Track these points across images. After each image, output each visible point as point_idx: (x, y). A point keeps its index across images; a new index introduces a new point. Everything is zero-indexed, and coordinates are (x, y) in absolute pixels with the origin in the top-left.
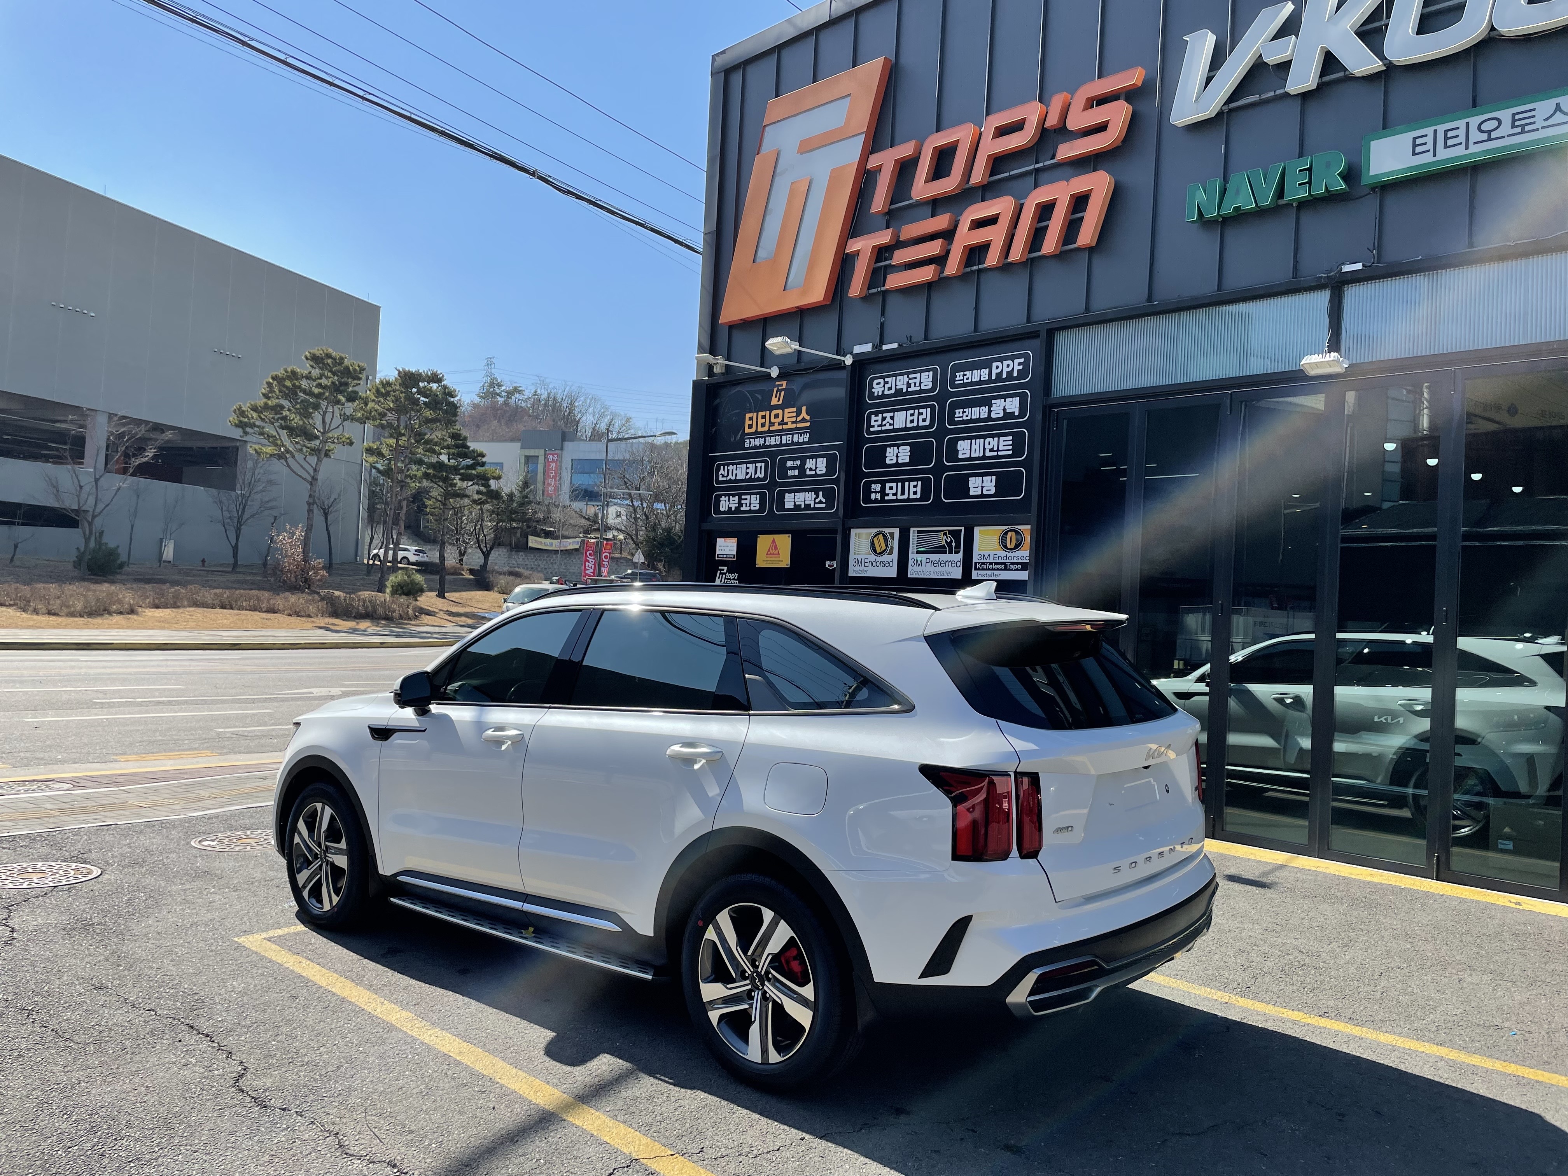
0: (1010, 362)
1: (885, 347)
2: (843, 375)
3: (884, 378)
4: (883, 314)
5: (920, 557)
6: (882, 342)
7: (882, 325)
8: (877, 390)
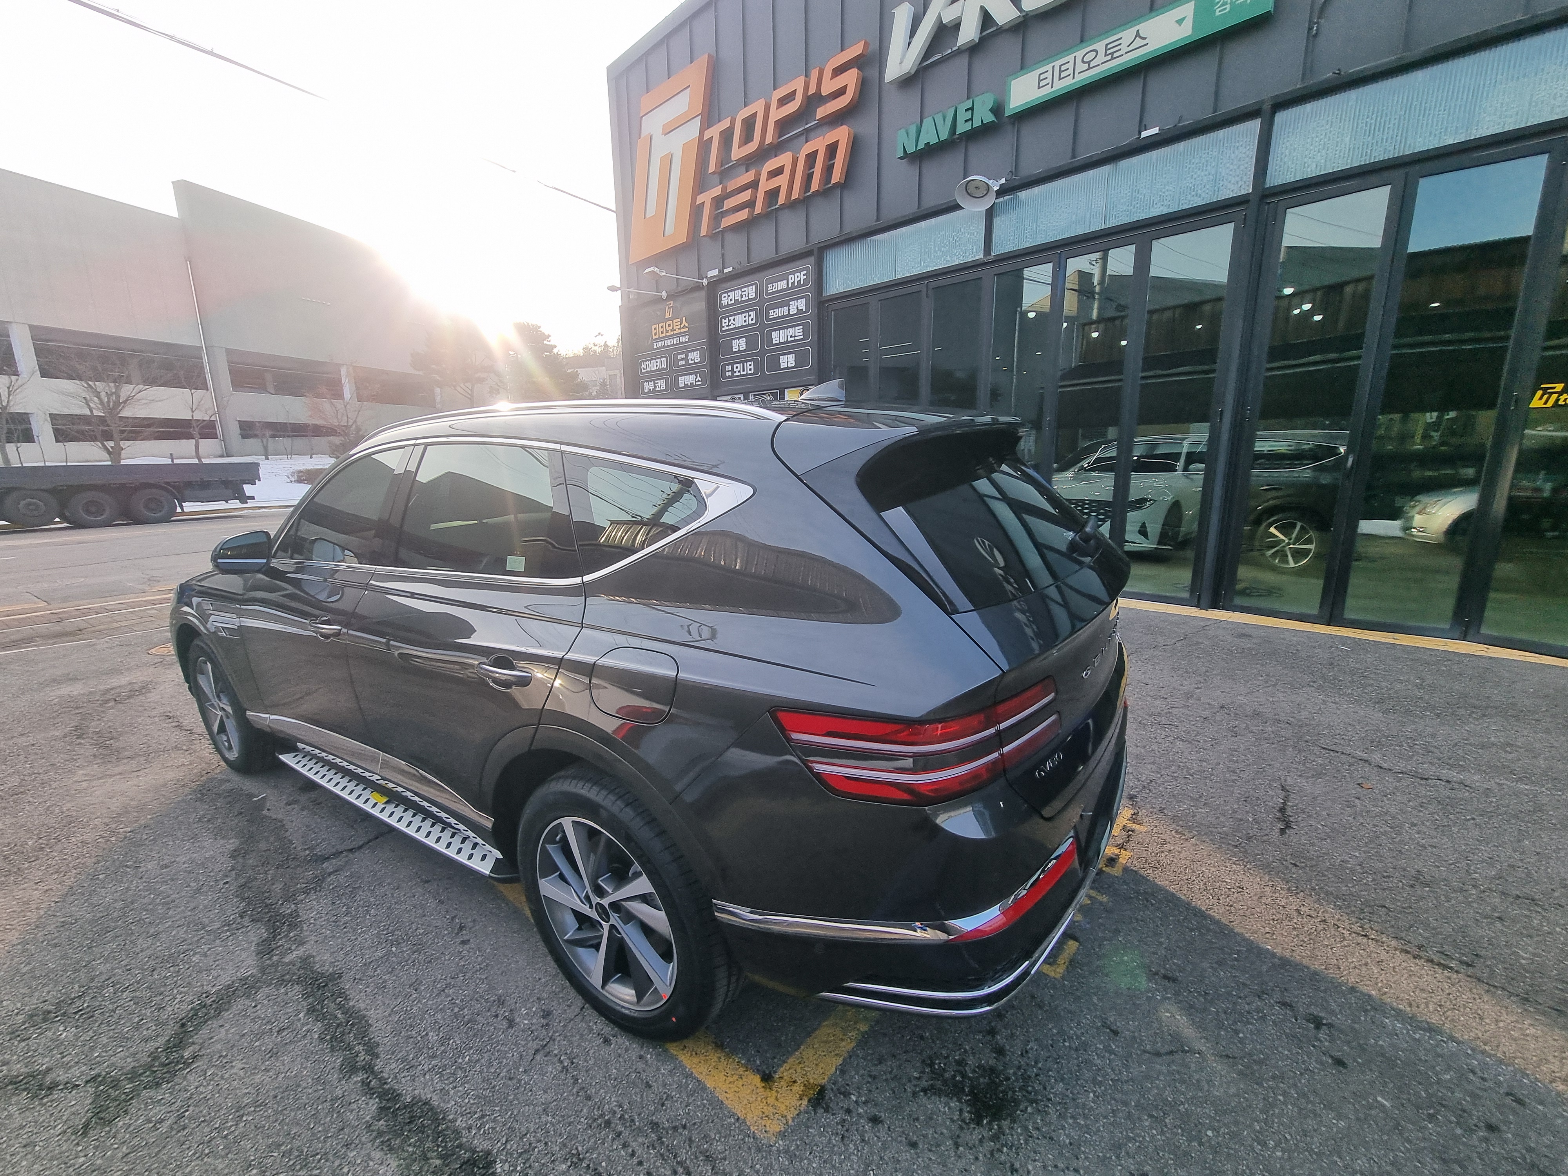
0: (798, 274)
1: (725, 271)
2: (703, 294)
3: (727, 293)
4: (723, 247)
6: (724, 268)
7: (723, 255)
8: (724, 302)
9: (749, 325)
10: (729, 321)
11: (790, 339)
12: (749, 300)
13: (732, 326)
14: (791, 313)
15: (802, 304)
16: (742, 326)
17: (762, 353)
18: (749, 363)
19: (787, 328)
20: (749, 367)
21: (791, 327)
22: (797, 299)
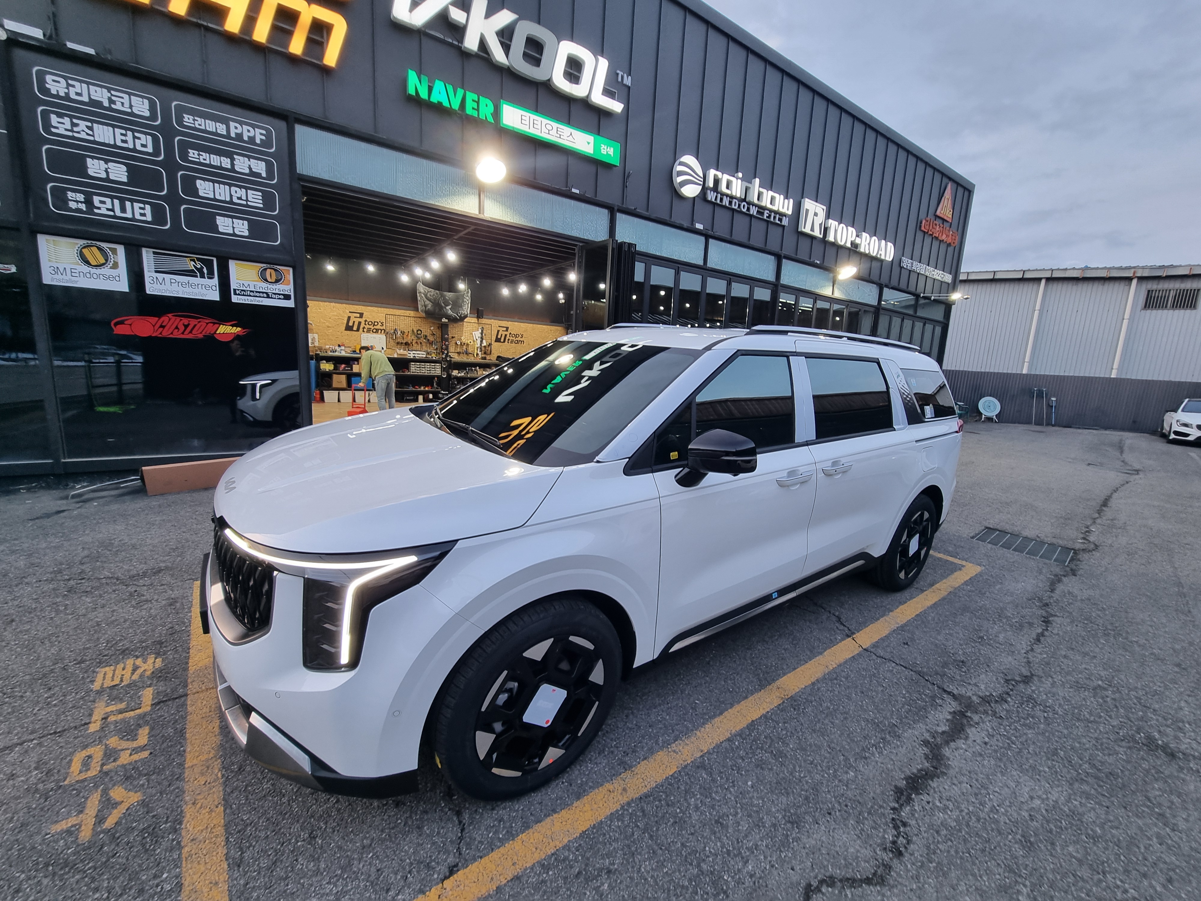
0: (250, 129)
1: (70, 45)
3: (62, 77)
5: (161, 276)
6: (61, 36)
8: (55, 87)
9: (134, 150)
10: (74, 125)
11: (235, 200)
12: (132, 114)
13: (83, 136)
14: (237, 168)
15: (260, 167)
16: (115, 146)
17: (174, 200)
18: (137, 205)
19: (230, 185)
20: (137, 211)
21: (240, 187)
22: (249, 157)
